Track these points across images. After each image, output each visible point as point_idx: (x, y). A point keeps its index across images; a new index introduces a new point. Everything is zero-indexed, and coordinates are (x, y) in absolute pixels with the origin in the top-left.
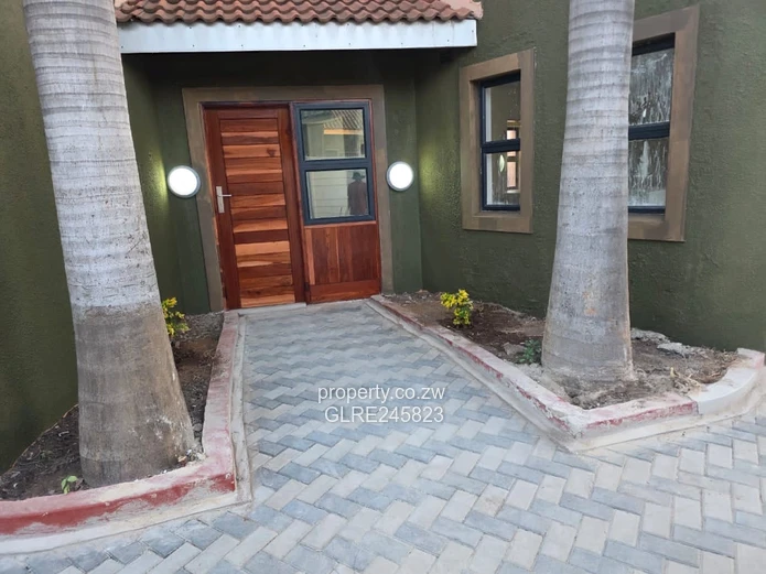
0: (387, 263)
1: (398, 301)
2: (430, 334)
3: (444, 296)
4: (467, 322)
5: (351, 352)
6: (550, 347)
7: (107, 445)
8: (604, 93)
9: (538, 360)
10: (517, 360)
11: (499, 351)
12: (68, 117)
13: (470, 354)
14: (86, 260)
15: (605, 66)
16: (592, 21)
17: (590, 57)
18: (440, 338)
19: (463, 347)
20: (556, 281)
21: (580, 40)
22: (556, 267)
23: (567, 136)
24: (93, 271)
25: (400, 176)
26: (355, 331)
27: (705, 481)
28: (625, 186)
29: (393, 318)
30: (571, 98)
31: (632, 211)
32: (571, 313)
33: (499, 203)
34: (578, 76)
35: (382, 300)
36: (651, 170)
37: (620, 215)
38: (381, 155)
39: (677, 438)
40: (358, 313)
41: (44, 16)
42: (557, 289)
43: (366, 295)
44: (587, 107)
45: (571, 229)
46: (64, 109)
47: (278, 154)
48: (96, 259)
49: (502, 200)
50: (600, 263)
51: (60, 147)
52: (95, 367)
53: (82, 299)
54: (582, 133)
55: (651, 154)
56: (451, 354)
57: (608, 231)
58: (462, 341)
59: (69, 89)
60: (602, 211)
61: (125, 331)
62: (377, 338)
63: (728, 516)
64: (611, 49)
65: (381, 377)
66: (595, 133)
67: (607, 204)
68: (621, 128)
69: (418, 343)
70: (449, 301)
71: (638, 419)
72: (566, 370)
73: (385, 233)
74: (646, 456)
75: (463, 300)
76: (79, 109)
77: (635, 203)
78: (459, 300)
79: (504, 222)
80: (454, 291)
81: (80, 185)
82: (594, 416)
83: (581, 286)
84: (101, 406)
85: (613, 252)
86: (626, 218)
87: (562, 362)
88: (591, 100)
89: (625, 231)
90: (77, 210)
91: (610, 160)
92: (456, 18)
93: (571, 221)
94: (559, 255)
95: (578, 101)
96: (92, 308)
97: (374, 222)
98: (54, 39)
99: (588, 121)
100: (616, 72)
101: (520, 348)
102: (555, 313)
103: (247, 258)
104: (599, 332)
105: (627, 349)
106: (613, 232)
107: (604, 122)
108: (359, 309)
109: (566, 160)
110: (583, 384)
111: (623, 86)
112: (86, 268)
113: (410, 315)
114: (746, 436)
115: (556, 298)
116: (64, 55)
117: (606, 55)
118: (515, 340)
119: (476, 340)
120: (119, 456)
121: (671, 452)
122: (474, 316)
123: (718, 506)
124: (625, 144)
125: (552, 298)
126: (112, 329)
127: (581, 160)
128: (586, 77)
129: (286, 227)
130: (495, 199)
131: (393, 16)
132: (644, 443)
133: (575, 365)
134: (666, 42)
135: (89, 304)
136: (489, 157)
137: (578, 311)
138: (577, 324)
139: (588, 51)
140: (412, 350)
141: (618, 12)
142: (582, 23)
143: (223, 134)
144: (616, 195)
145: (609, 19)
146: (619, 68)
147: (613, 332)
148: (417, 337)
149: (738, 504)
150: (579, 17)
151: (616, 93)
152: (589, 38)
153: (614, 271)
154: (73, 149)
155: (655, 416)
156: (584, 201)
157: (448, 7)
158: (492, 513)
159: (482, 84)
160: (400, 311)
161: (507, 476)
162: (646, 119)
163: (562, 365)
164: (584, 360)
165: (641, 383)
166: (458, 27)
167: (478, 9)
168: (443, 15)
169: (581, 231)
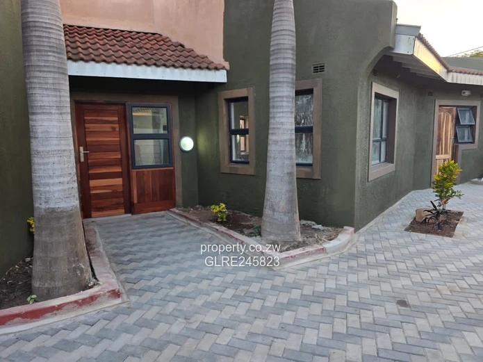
0: (179, 190)
1: (185, 211)
2: (206, 226)
3: (213, 207)
4: (225, 220)
5: (164, 237)
6: (266, 227)
7: (52, 279)
8: (284, 115)
9: (260, 234)
10: (250, 235)
11: (242, 232)
12: (45, 117)
13: (227, 234)
14: (48, 185)
15: (285, 104)
16: (280, 85)
17: (278, 99)
18: (211, 228)
19: (224, 231)
20: (267, 196)
21: (274, 92)
22: (267, 190)
23: (270, 132)
24: (51, 189)
25: (187, 143)
27: (327, 276)
28: (294, 154)
29: (184, 220)
30: (271, 115)
31: (298, 165)
32: (274, 211)
33: (239, 160)
34: (274, 107)
35: (177, 211)
36: (307, 146)
37: (293, 167)
38: (176, 132)
39: (318, 262)
40: (163, 219)
42: (267, 200)
43: (168, 209)
44: (277, 120)
45: (273, 173)
46: (44, 113)
47: (117, 130)
48: (53, 184)
49: (240, 158)
50: (285, 188)
51: (39, 130)
52: (48, 239)
53: (43, 203)
54: (276, 131)
55: (306, 139)
56: (218, 235)
57: (288, 173)
58: (223, 229)
59: (47, 104)
60: (285, 165)
61: (64, 220)
62: (177, 230)
63: (334, 287)
64: (287, 97)
65: (183, 248)
66: (281, 131)
67: (287, 162)
68: (292, 130)
69: (200, 231)
70: (215, 209)
71: (302, 256)
72: (272, 237)
73: (178, 173)
74: (305, 269)
75: (223, 209)
76: (51, 113)
77: (300, 161)
78: (221, 208)
79: (242, 169)
80: (218, 204)
81: (49, 148)
82: (284, 255)
83: (278, 198)
84: (50, 259)
85: (290, 183)
86: (295, 168)
87: (270, 233)
88: (280, 117)
89: (295, 173)
90: (46, 160)
91: (288, 143)
92: (216, 69)
93: (272, 169)
94: (268, 184)
95: (274, 117)
96: (48, 208)
97: (172, 168)
98: (42, 82)
99: (278, 126)
100: (289, 107)
101: (251, 231)
102: (267, 211)
103: (96, 188)
104: (286, 219)
105: (298, 227)
106: (290, 174)
107: (285, 127)
108: (163, 216)
109: (270, 142)
111: (292, 112)
112: (47, 189)
113: (194, 218)
114: (344, 260)
115: (267, 204)
116: (47, 89)
117: (285, 99)
118: (249, 227)
119: (230, 228)
120: (59, 284)
121: (315, 267)
122: (228, 217)
123: (331, 284)
124: (294, 137)
125: (265, 204)
126: (59, 219)
127: (276, 142)
128: (277, 107)
129: (120, 170)
130: (237, 157)
131: (185, 65)
132: (305, 265)
133: (276, 235)
134: (310, 92)
135: (47, 207)
136: (233, 136)
137: (277, 209)
138: (276, 215)
139: (277, 97)
141: (288, 82)
142: (275, 85)
143: (86, 118)
144: (291, 158)
145: (285, 85)
146: (290, 105)
147: (292, 218)
148: (198, 229)
149: (338, 283)
150: (273, 83)
151: (289, 115)
152: (277, 92)
153: (291, 191)
154: (47, 132)
155: (309, 254)
156: (277, 160)
157: (212, 62)
158: (243, 294)
159: (229, 101)
160: (188, 216)
161: (248, 282)
162: (304, 124)
163: (270, 235)
164: (280, 232)
165: (304, 241)
166: (218, 73)
167: (227, 65)
168: (210, 66)
169: (277, 173)
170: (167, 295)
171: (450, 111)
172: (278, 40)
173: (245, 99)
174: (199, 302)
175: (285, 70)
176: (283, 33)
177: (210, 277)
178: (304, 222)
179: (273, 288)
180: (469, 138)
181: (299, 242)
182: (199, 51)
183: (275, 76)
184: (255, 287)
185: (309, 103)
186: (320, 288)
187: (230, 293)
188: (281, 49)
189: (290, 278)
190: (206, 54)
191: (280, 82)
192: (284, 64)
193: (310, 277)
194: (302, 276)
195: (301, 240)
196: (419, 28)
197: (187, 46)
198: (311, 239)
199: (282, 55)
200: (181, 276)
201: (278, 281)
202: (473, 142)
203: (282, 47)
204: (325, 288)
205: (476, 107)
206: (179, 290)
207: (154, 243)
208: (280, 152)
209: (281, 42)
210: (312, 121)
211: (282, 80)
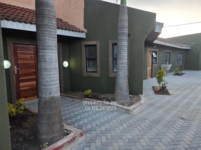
0: (62, 85)
2: (85, 100)
3: (86, 91)
4: (91, 97)
7: (53, 133)
9: (115, 100)
12: (51, 51)
14: (51, 85)
15: (125, 48)
17: (123, 46)
21: (121, 43)
22: (118, 82)
23: (119, 59)
24: (52, 88)
29: (70, 99)
32: (122, 91)
38: (61, 59)
41: (48, 28)
44: (122, 54)
45: (121, 75)
46: (50, 49)
48: (53, 85)
50: (126, 81)
51: (47, 58)
52: (50, 112)
53: (48, 95)
54: (122, 59)
59: (52, 45)
66: (124, 59)
72: (121, 101)
73: (62, 78)
76: (53, 49)
78: (90, 92)
79: (93, 75)
81: (52, 67)
82: (132, 108)
83: (123, 86)
84: (51, 123)
88: (123, 53)
90: (50, 73)
91: (126, 64)
92: (82, 32)
94: (118, 80)
95: (121, 53)
96: (51, 97)
98: (50, 33)
99: (123, 57)
103: (23, 87)
104: (126, 93)
107: (125, 57)
109: (118, 63)
110: (125, 103)
112: (51, 87)
113: (76, 97)
114: (149, 107)
115: (118, 88)
116: (52, 37)
117: (125, 46)
120: (56, 135)
126: (55, 102)
127: (122, 63)
128: (122, 50)
135: (50, 96)
137: (123, 90)
138: (123, 92)
139: (122, 45)
142: (121, 41)
145: (126, 41)
152: (123, 43)
154: (51, 59)
156: (123, 70)
157: (80, 29)
159: (86, 46)
163: (120, 100)
164: (124, 99)
166: (82, 34)
169: (123, 76)
172: (123, 23)
175: (126, 35)
176: (125, 21)
183: (122, 37)
190: (75, 25)
191: (123, 40)
192: (125, 33)
197: (64, 20)
198: (133, 101)
199: (125, 29)
203: (125, 26)
208: (124, 67)
209: (124, 24)
211: (124, 39)
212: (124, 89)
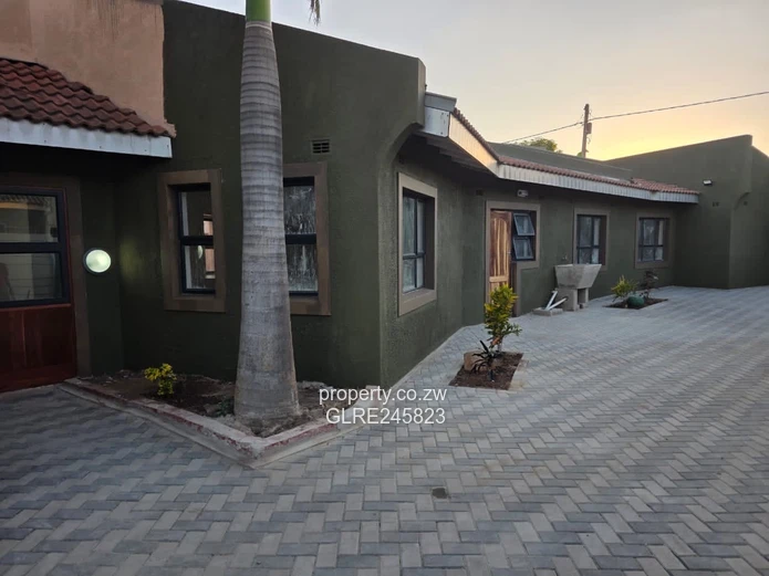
0: (83, 343)
1: (97, 382)
2: (135, 406)
3: (148, 370)
4: (171, 392)
6: (242, 398)
8: (266, 215)
9: (231, 411)
10: (213, 415)
11: (201, 411)
13: (174, 417)
15: (267, 198)
16: (256, 168)
17: (256, 191)
18: (145, 409)
19: (167, 411)
20: (243, 347)
21: (249, 178)
22: (242, 337)
23: (245, 241)
25: (99, 261)
26: (49, 415)
27: (336, 467)
28: (286, 277)
29: (93, 398)
30: (246, 215)
31: (292, 294)
32: (254, 370)
33: (198, 288)
34: (249, 202)
35: (79, 383)
36: (309, 266)
37: (283, 296)
38: (76, 241)
39: (324, 446)
40: (50, 399)
42: (243, 353)
43: (59, 379)
44: (255, 223)
45: (251, 308)
49: (200, 285)
50: (270, 332)
54: (255, 241)
55: (307, 255)
56: (156, 420)
57: (276, 308)
58: (167, 408)
60: (271, 295)
62: (76, 418)
63: (345, 482)
64: (271, 187)
66: (263, 241)
67: (274, 290)
68: (280, 239)
69: (123, 416)
70: (153, 374)
71: (299, 439)
72: (252, 414)
73: (81, 315)
74: (303, 461)
75: (167, 372)
77: (291, 289)
78: (163, 373)
79: (204, 303)
80: (158, 366)
82: (270, 441)
83: (260, 349)
85: (281, 323)
86: (288, 299)
87: (248, 407)
88: (259, 219)
89: (288, 308)
91: (274, 260)
92: (152, 134)
93: (251, 301)
94: (244, 328)
95: (251, 219)
97: (68, 305)
99: (257, 233)
100: (273, 203)
101: (218, 406)
102: (243, 372)
104: (274, 381)
105: (294, 392)
106: (280, 309)
107: (268, 234)
108: (51, 394)
109: (245, 258)
110: (265, 423)
111: (279, 212)
113: (112, 392)
114: (363, 438)
115: (243, 359)
117: (266, 191)
118: (215, 401)
119: (180, 406)
121: (319, 455)
122: (178, 387)
123: (341, 479)
124: (284, 250)
125: (240, 359)
127: (255, 259)
128: (255, 203)
130: (194, 283)
132: (302, 453)
136: (187, 250)
137: (258, 368)
138: (259, 377)
139: (254, 186)
140: (117, 423)
141: (271, 165)
142: (250, 167)
144: (280, 284)
145: (266, 168)
146: (275, 200)
147: (283, 380)
148: (120, 411)
149: (353, 475)
150: (245, 164)
151: (275, 216)
152: (255, 179)
153: (280, 337)
155: (311, 435)
156: (258, 288)
157: (145, 123)
158: (193, 518)
159: (178, 189)
160: (101, 390)
161: (204, 495)
162: (302, 230)
163: (248, 410)
164: (263, 405)
165: (304, 415)
166: (155, 141)
167: (171, 129)
168: (141, 129)
169: (258, 309)
170: (43, 542)
171: (505, 217)
172: (251, 97)
173: (206, 187)
174: (109, 544)
175: (266, 146)
176: (259, 86)
177: (135, 497)
178: (306, 384)
179: (249, 498)
180: (529, 254)
181: (297, 418)
182: (120, 102)
183: (249, 153)
184: (216, 503)
185: (309, 197)
186: (324, 486)
187: (170, 518)
188: (255, 112)
189: (277, 479)
190: (133, 107)
191: (257, 163)
192: (263, 135)
193: (309, 473)
194: (298, 471)
195: (299, 413)
196: (454, 100)
197: (98, 90)
198: (314, 411)
199: (259, 122)
200: (76, 502)
201: (257, 486)
202: (534, 259)
203: (259, 108)
204: (332, 487)
205: (535, 212)
206: (69, 527)
207: (26, 446)
208: (263, 274)
209: (257, 100)
210: (316, 226)
211: (260, 160)
212: (265, 363)
